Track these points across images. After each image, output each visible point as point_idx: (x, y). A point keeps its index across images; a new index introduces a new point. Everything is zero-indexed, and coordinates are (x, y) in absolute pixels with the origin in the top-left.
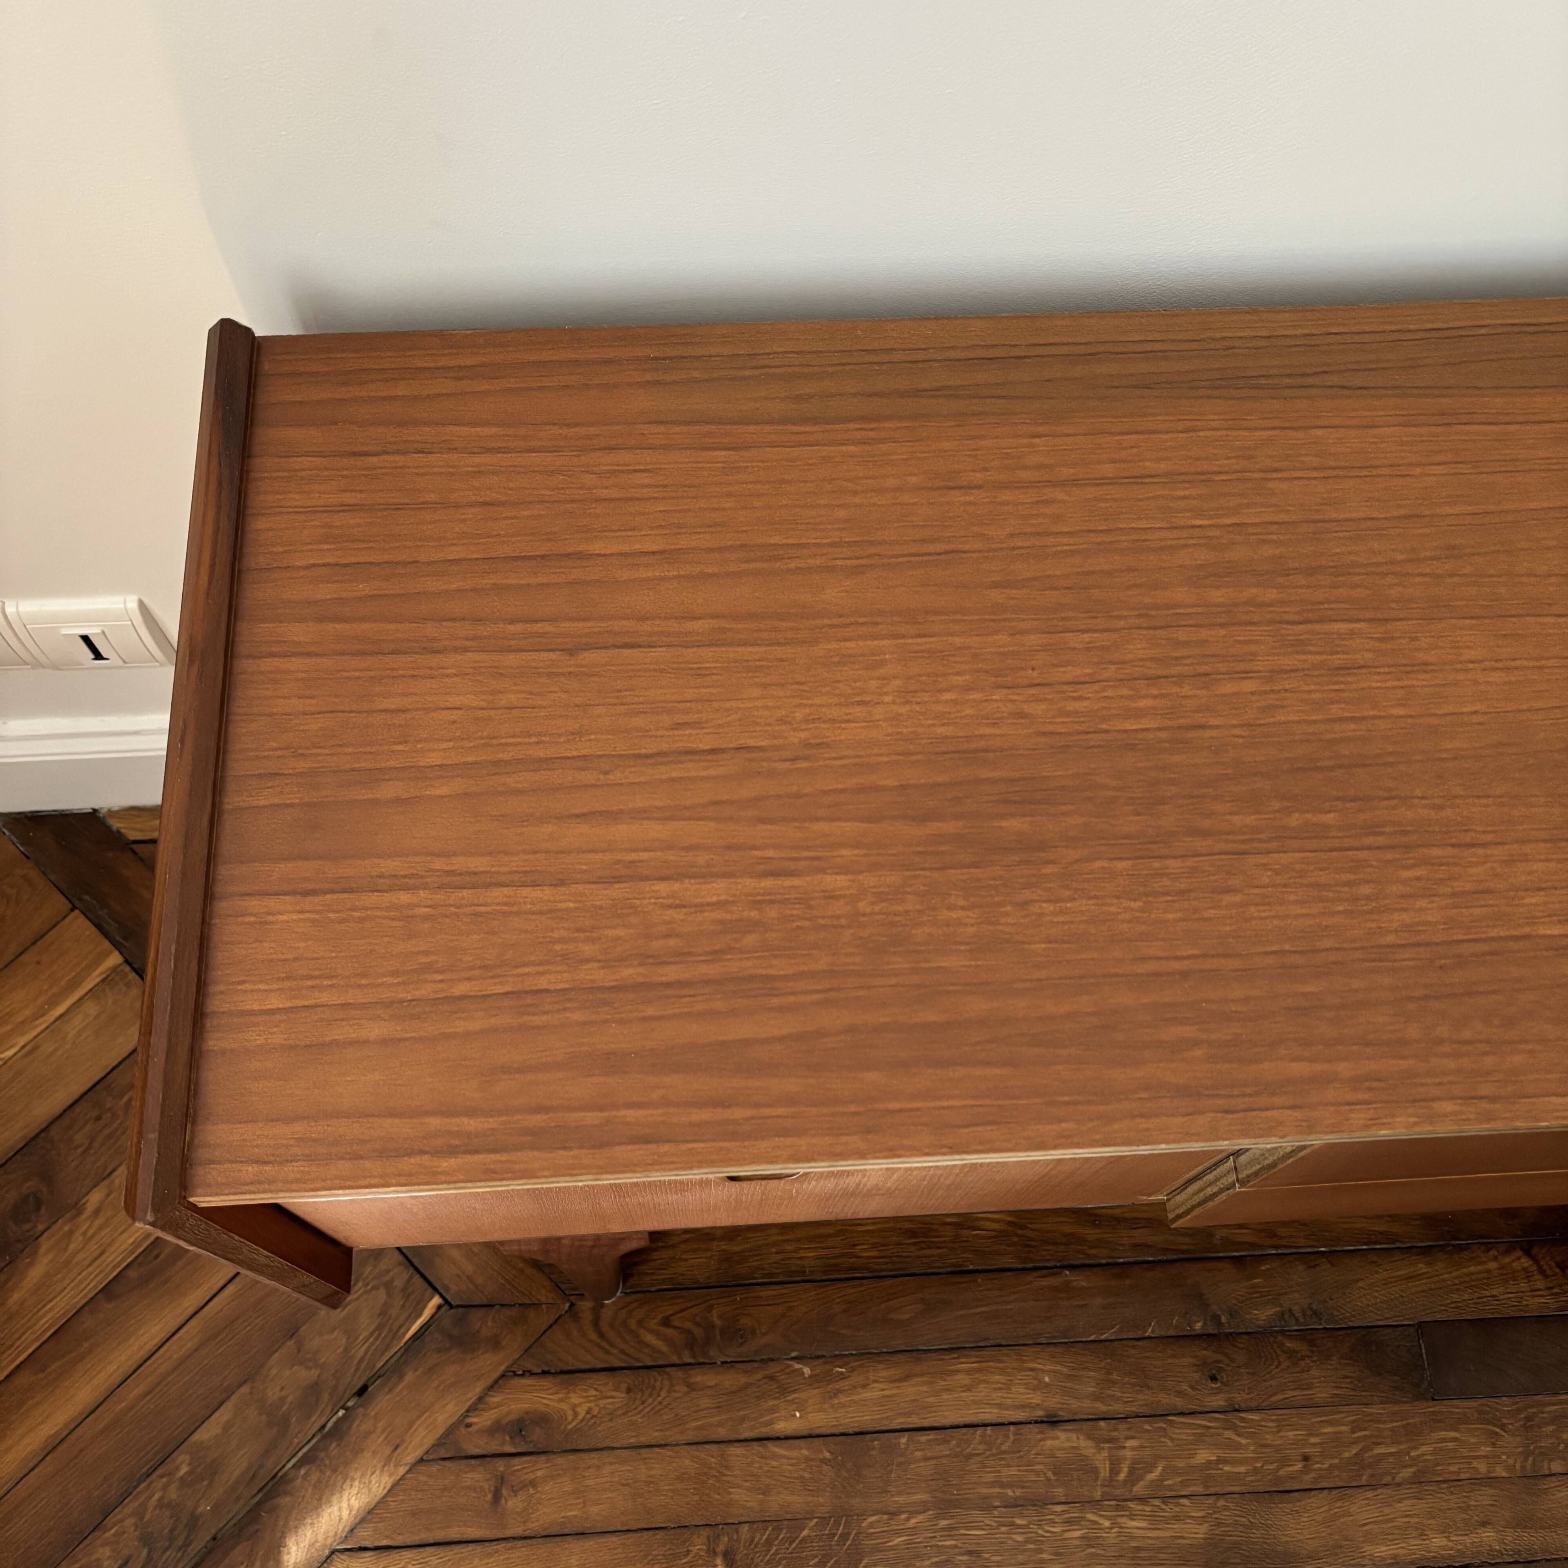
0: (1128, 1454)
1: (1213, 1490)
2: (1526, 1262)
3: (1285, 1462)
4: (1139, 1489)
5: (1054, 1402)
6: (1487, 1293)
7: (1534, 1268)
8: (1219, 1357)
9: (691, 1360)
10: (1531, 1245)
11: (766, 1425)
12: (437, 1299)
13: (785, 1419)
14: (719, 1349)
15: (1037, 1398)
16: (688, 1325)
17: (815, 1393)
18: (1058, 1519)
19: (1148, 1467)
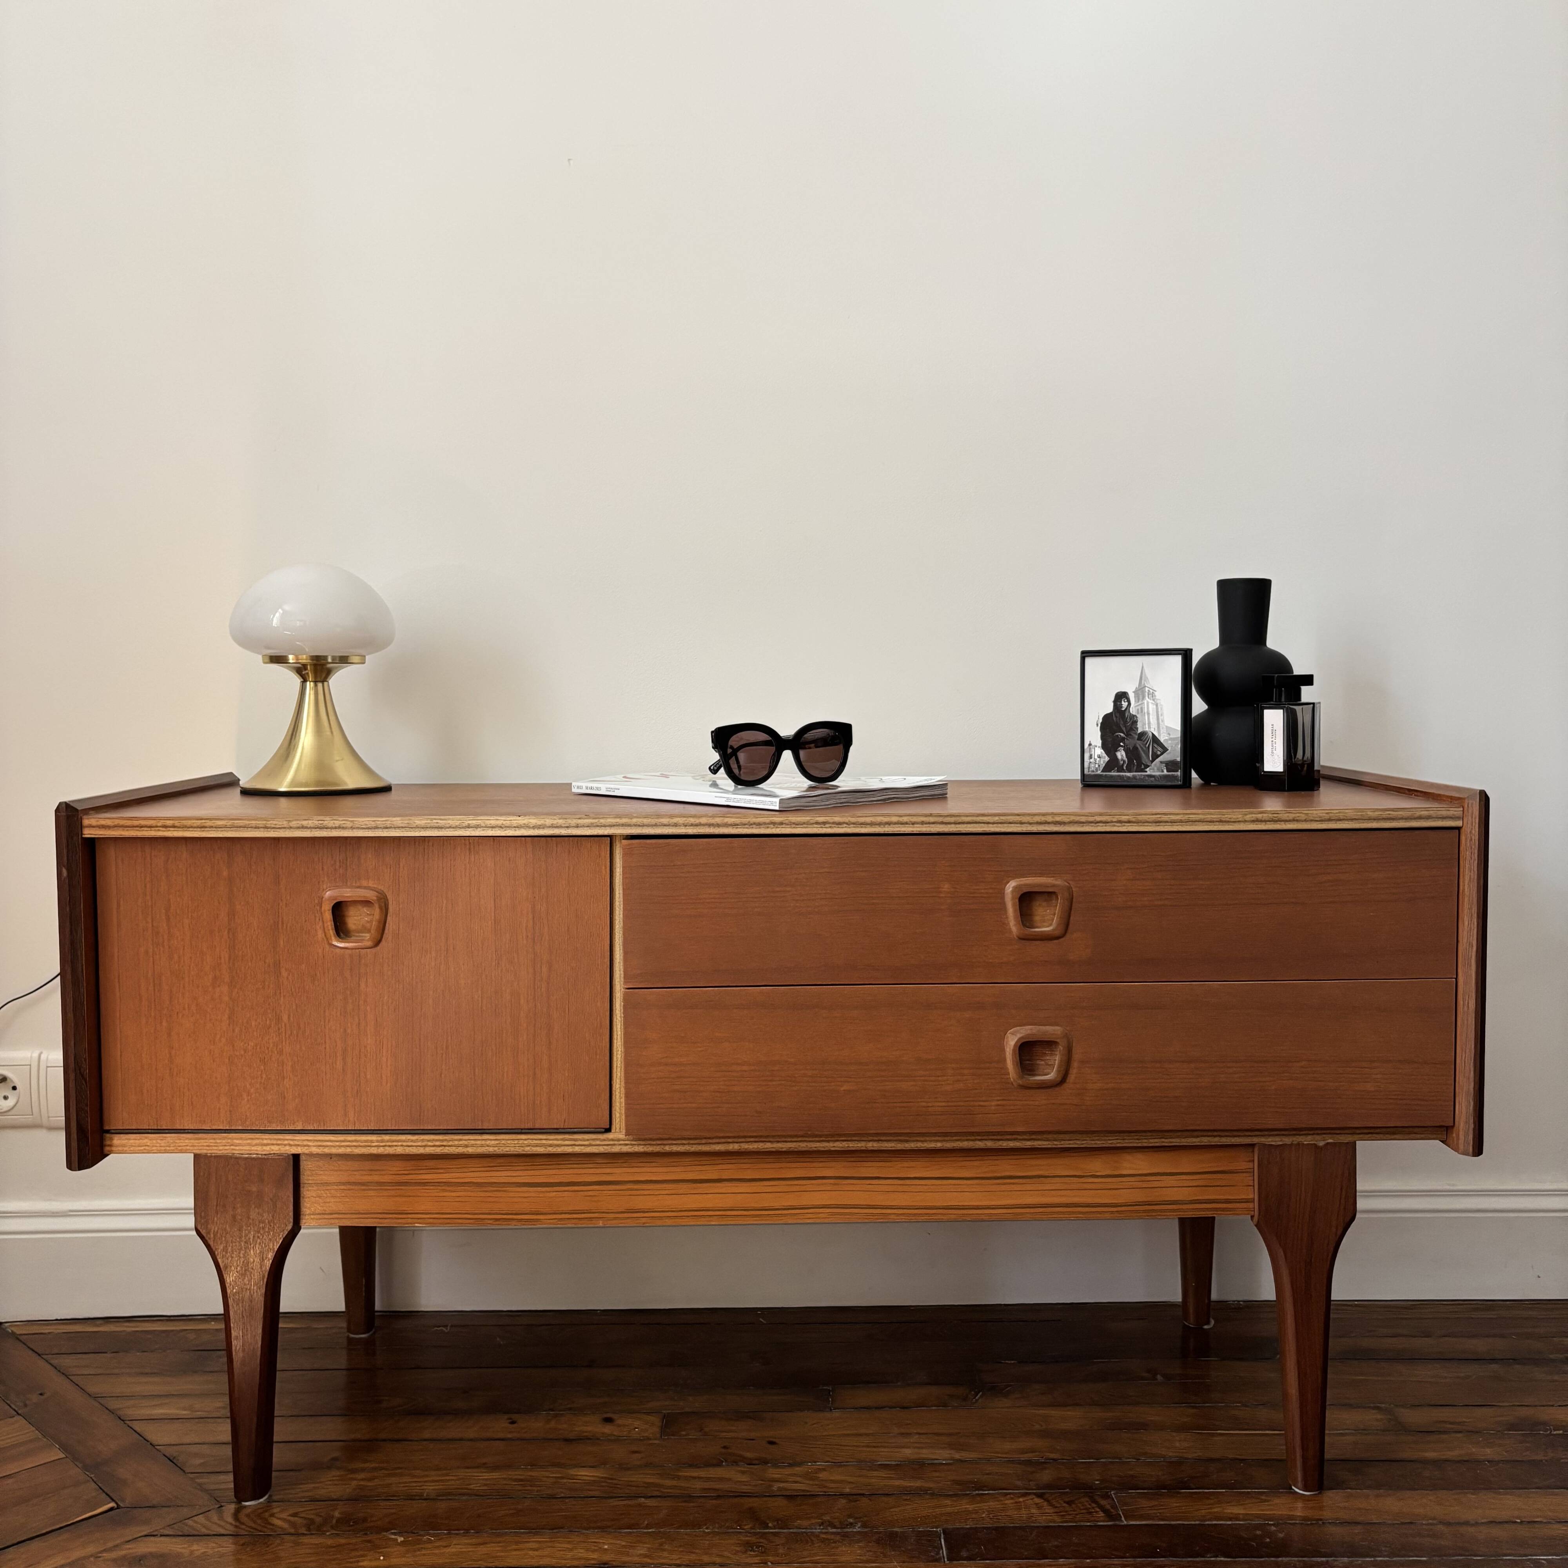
2: (1037, 1500)
7: (1045, 1504)
9: (305, 1532)
10: (1044, 1493)
11: (351, 1563)
12: (112, 1505)
13: (370, 1560)
14: (332, 1527)
15: (595, 1556)
16: (312, 1517)
17: (402, 1549)
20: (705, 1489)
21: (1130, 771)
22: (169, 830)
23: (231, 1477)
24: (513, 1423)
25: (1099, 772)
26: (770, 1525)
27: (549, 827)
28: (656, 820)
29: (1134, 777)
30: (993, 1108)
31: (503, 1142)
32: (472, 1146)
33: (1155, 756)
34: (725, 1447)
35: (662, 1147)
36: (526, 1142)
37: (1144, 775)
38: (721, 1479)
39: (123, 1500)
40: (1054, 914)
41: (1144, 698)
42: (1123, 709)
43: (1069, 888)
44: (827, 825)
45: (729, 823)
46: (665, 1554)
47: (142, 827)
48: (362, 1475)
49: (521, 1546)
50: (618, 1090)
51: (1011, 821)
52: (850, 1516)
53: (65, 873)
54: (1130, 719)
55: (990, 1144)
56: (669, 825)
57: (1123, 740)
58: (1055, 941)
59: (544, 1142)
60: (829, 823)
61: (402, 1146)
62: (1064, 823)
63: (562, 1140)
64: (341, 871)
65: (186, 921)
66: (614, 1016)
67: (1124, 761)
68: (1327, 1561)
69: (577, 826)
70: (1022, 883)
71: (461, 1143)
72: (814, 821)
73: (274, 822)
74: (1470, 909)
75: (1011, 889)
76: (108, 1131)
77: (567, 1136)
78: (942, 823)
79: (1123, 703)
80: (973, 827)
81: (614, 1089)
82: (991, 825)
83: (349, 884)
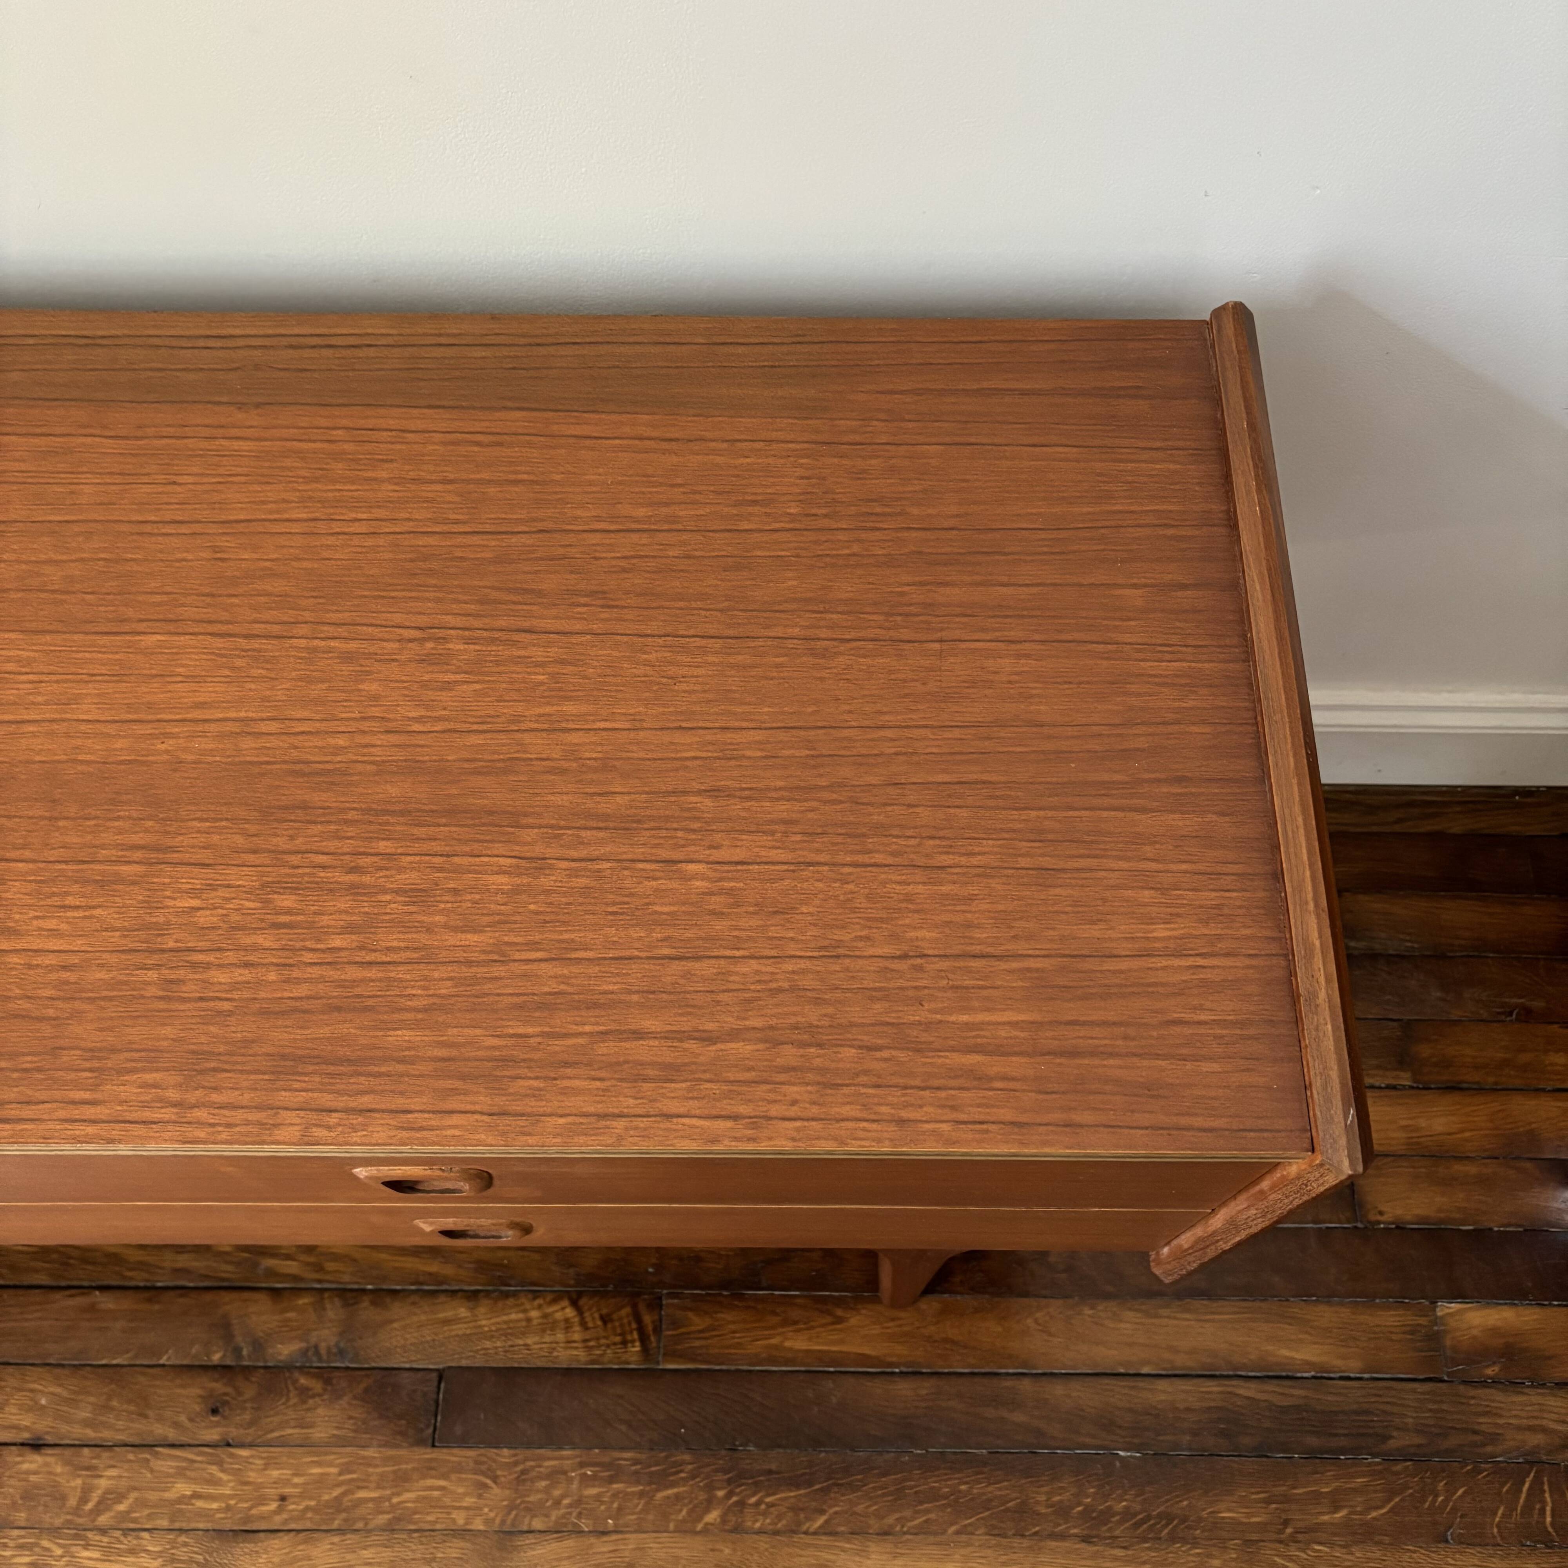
0: (103, 1483)
1: (177, 1525)
2: (570, 1312)
3: (262, 1500)
4: (103, 1520)
5: (43, 1425)
6: (521, 1342)
7: (577, 1320)
8: (229, 1390)
10: (580, 1295)
15: (28, 1420)
18: (11, 1544)
19: (120, 1497)
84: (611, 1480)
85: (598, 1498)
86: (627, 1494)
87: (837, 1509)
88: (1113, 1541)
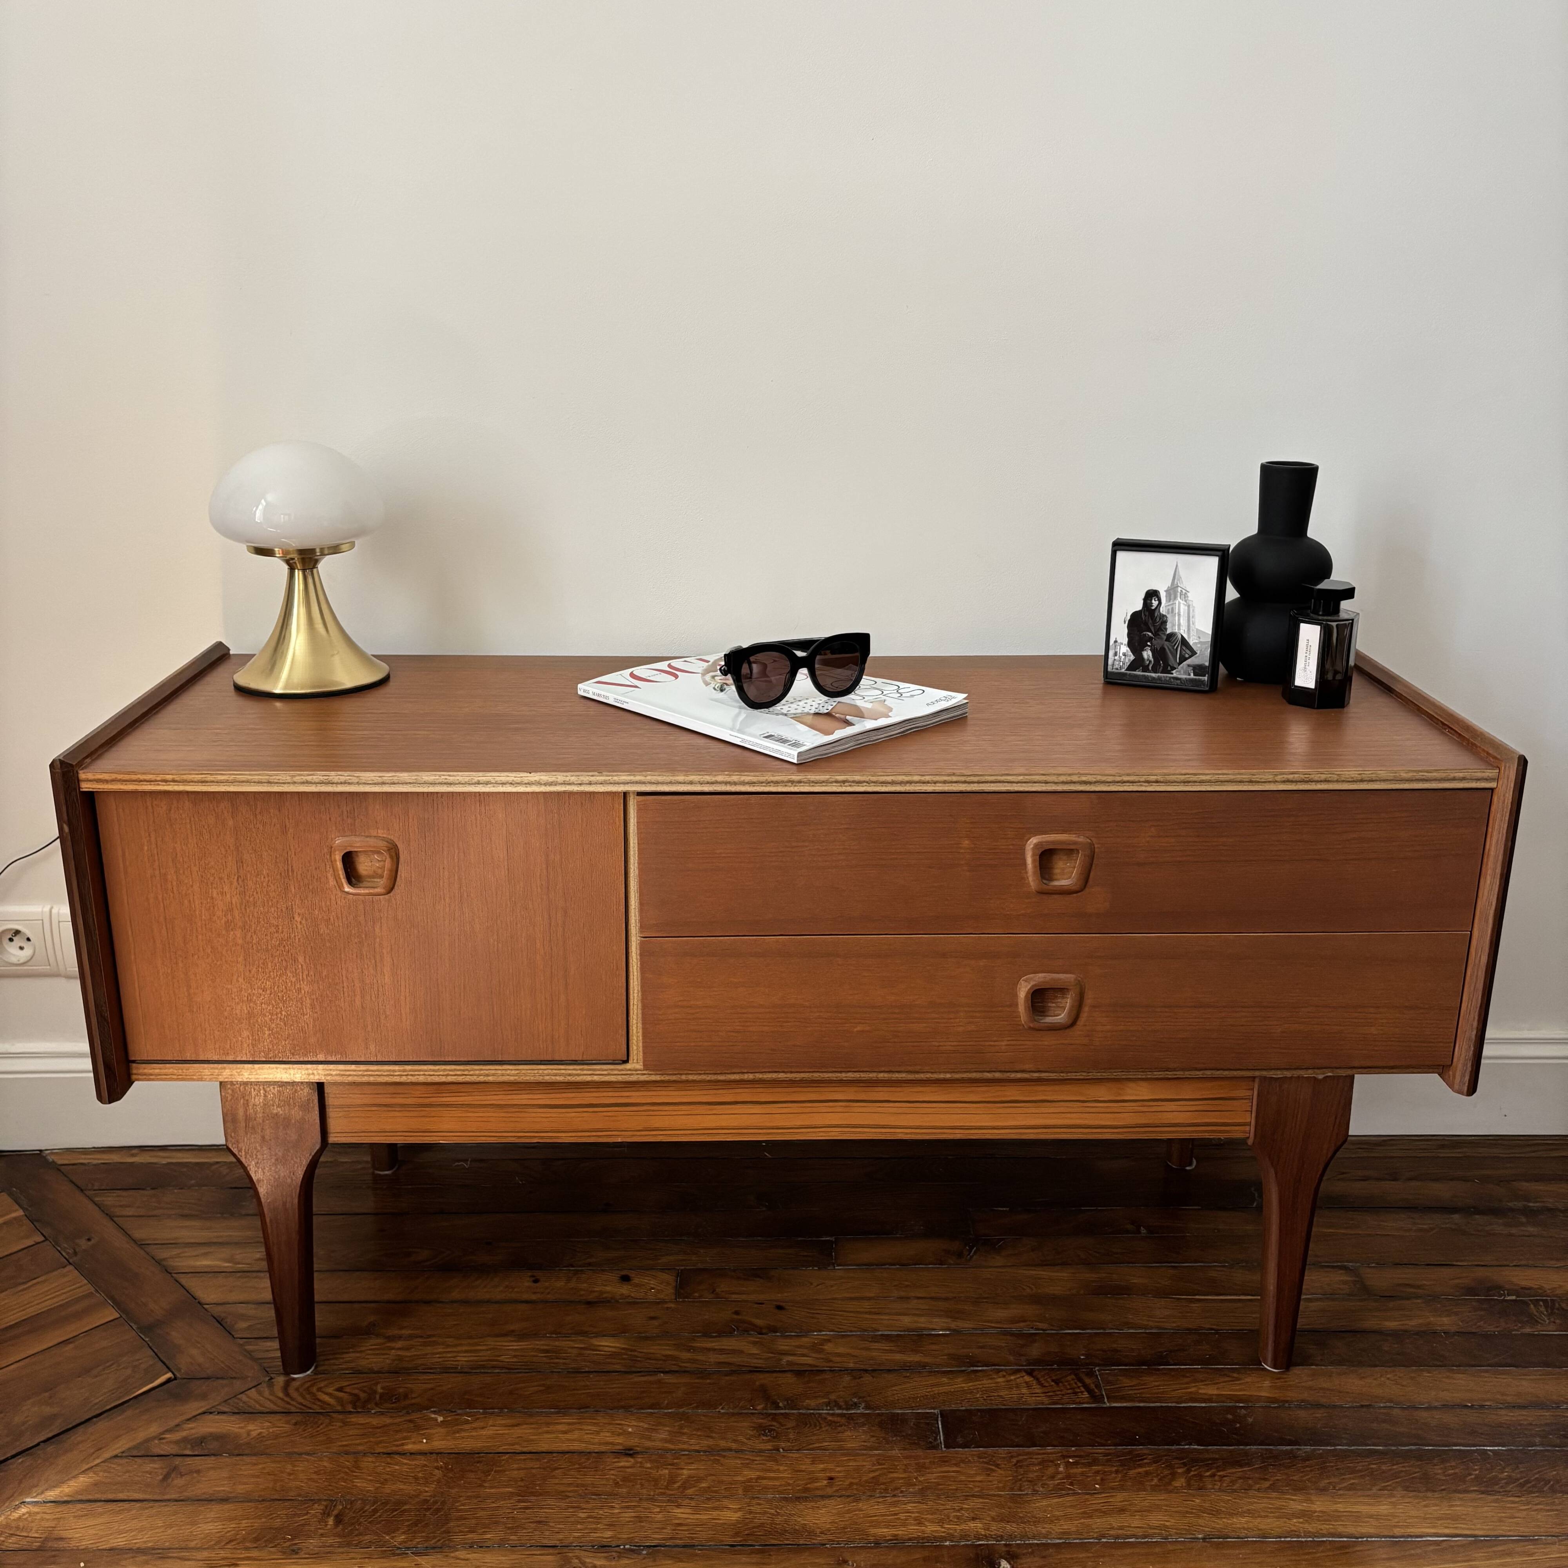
0: (686, 1472)
2: (1027, 1378)
3: (815, 1480)
4: (690, 1491)
5: (633, 1442)
6: (995, 1395)
7: (1035, 1382)
9: (352, 1410)
10: (1033, 1370)
11: (397, 1446)
12: (169, 1375)
13: (414, 1443)
14: (376, 1404)
15: (620, 1440)
16: (356, 1391)
17: (442, 1430)
18: (617, 1506)
19: (700, 1480)
20: (720, 1363)
21: (1155, 672)
22: (169, 785)
23: (276, 1344)
24: (536, 1281)
25: (1123, 670)
26: (781, 1405)
27: (562, 784)
28: (671, 778)
29: (1159, 678)
30: (1004, 1047)
31: (523, 1072)
32: (493, 1075)
33: (1183, 659)
34: (737, 1313)
35: (679, 1076)
36: (546, 1072)
37: (1170, 678)
38: (733, 1352)
39: (179, 1370)
40: (1075, 868)
41: (1175, 598)
42: (1153, 608)
43: (1092, 844)
44: (846, 784)
45: (746, 781)
46: (685, 1439)
47: (141, 781)
48: (400, 1344)
49: (551, 1428)
50: (635, 1026)
51: (1036, 780)
52: (855, 1395)
53: (66, 828)
54: (1160, 619)
55: (998, 1075)
56: (684, 783)
57: (1150, 639)
58: (1075, 895)
59: (563, 1072)
60: (849, 782)
61: (424, 1075)
62: (1090, 783)
63: (580, 1070)
64: (349, 821)
65: (195, 869)
66: (630, 958)
67: (1150, 662)
68: (1292, 1450)
69: (590, 784)
70: (1044, 840)
71: (482, 1072)
72: (833, 780)
73: (277, 777)
74: (1494, 869)
75: (1032, 846)
76: (134, 1062)
77: (586, 1067)
78: (965, 782)
79: (1153, 601)
80: (997, 787)
81: (631, 1024)
82: (1015, 785)
83: (358, 833)
84: (1090, 1465)
85: (1082, 1474)
86: (1105, 1472)
87: (1277, 1478)
88: (1507, 1493)
